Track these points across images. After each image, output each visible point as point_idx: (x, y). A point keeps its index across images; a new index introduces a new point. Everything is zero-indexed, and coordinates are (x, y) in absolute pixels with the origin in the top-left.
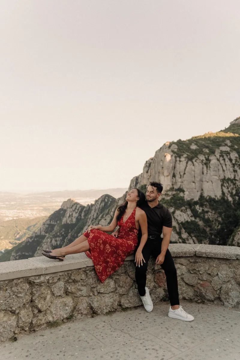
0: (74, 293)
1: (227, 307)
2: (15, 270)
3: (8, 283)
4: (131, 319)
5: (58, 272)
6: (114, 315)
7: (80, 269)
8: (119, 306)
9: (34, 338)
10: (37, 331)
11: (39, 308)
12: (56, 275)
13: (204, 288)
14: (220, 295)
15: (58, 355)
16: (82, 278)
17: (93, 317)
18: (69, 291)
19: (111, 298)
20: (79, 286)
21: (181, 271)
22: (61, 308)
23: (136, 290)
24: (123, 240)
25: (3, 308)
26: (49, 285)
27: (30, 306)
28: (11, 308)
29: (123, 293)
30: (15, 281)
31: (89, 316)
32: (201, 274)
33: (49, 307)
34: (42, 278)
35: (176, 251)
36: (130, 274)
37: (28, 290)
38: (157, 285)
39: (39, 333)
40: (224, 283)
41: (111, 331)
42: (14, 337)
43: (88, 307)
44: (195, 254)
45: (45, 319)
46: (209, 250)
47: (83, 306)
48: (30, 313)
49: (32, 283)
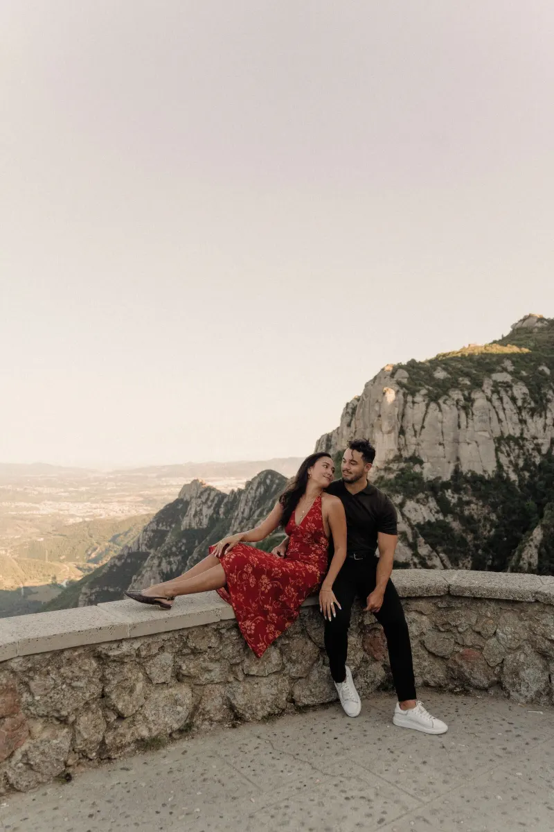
0: (195, 677)
1: (515, 702)
2: (65, 631)
3: (52, 657)
4: (315, 730)
5: (159, 633)
6: (280, 723)
7: (206, 626)
8: (289, 702)
9: (110, 775)
10: (115, 759)
11: (120, 710)
12: (155, 639)
13: (467, 662)
14: (500, 678)
15: (157, 812)
16: (210, 645)
17: (234, 726)
18: (185, 672)
19: (272, 686)
20: (204, 661)
21: (418, 627)
22: (167, 708)
23: (326, 670)
24: (296, 564)
25: (41, 713)
26: (140, 660)
27: (100, 707)
28: (58, 711)
29: (298, 676)
30: (66, 654)
31: (227, 725)
32: (460, 633)
33: (142, 706)
34: (125, 647)
35: (408, 585)
36: (313, 634)
37: (94, 672)
38: (369, 658)
39: (120, 764)
40: (509, 651)
41: (273, 758)
42: (66, 773)
43: (225, 707)
44: (449, 591)
45: (133, 733)
46: (476, 583)
47: (213, 704)
48: (99, 721)
49: (103, 656)
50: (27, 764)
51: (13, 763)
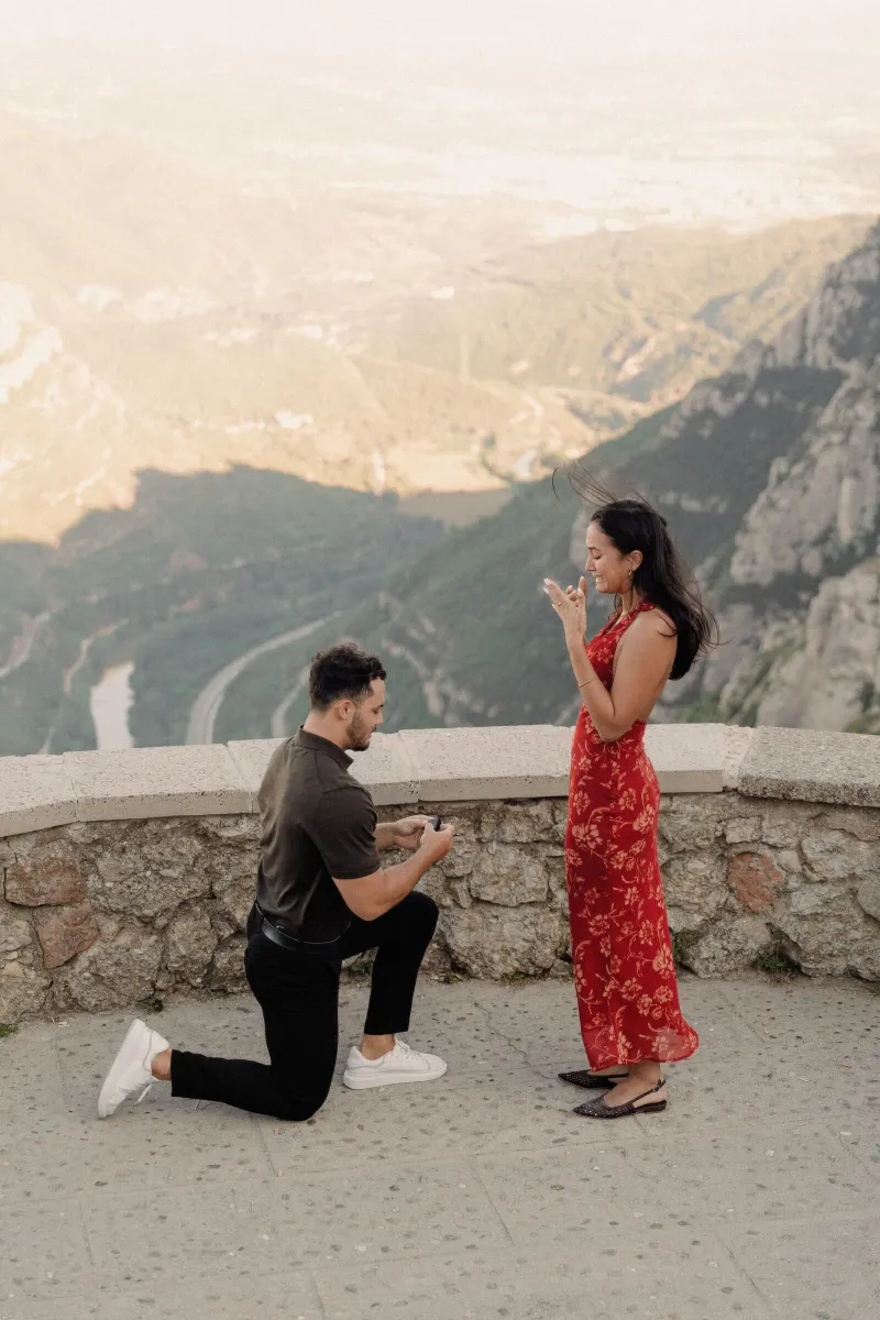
3: (129, 828)
7: (397, 806)
8: (562, 959)
9: (217, 1013)
10: (233, 993)
11: (239, 921)
17: (447, 981)
19: (525, 926)
21: (846, 862)
25: (114, 907)
27: (207, 912)
28: (140, 908)
30: (152, 826)
31: (436, 978)
34: (246, 827)
37: (196, 859)
38: (737, 905)
39: (237, 1002)
42: (154, 999)
48: (204, 933)
49: (211, 835)
50: (95, 975)
51: (77, 970)
